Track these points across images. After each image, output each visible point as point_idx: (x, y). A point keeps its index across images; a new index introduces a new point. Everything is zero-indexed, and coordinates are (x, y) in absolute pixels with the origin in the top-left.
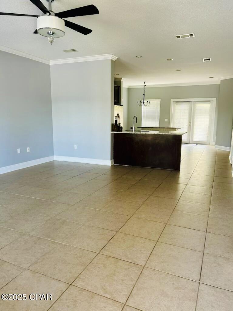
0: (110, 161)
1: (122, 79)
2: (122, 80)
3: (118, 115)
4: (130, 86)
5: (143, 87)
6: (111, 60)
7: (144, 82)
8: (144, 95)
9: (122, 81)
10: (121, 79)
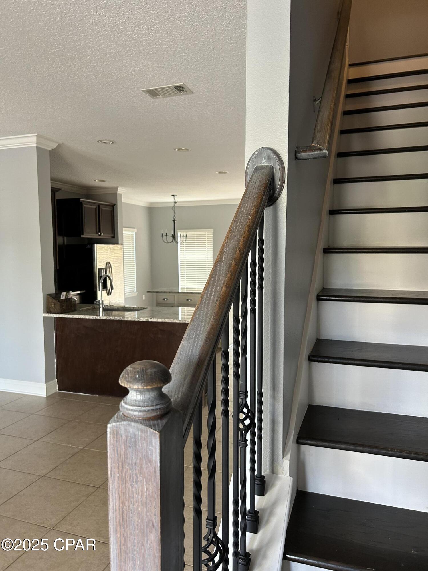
0: (45, 384)
1: (119, 189)
2: (119, 192)
3: (108, 264)
4: (152, 203)
5: (172, 205)
6: (37, 147)
7: (173, 195)
8: (174, 221)
9: (121, 195)
10: (116, 188)
